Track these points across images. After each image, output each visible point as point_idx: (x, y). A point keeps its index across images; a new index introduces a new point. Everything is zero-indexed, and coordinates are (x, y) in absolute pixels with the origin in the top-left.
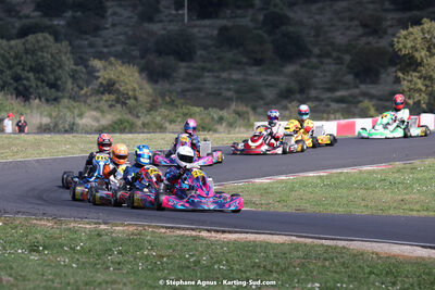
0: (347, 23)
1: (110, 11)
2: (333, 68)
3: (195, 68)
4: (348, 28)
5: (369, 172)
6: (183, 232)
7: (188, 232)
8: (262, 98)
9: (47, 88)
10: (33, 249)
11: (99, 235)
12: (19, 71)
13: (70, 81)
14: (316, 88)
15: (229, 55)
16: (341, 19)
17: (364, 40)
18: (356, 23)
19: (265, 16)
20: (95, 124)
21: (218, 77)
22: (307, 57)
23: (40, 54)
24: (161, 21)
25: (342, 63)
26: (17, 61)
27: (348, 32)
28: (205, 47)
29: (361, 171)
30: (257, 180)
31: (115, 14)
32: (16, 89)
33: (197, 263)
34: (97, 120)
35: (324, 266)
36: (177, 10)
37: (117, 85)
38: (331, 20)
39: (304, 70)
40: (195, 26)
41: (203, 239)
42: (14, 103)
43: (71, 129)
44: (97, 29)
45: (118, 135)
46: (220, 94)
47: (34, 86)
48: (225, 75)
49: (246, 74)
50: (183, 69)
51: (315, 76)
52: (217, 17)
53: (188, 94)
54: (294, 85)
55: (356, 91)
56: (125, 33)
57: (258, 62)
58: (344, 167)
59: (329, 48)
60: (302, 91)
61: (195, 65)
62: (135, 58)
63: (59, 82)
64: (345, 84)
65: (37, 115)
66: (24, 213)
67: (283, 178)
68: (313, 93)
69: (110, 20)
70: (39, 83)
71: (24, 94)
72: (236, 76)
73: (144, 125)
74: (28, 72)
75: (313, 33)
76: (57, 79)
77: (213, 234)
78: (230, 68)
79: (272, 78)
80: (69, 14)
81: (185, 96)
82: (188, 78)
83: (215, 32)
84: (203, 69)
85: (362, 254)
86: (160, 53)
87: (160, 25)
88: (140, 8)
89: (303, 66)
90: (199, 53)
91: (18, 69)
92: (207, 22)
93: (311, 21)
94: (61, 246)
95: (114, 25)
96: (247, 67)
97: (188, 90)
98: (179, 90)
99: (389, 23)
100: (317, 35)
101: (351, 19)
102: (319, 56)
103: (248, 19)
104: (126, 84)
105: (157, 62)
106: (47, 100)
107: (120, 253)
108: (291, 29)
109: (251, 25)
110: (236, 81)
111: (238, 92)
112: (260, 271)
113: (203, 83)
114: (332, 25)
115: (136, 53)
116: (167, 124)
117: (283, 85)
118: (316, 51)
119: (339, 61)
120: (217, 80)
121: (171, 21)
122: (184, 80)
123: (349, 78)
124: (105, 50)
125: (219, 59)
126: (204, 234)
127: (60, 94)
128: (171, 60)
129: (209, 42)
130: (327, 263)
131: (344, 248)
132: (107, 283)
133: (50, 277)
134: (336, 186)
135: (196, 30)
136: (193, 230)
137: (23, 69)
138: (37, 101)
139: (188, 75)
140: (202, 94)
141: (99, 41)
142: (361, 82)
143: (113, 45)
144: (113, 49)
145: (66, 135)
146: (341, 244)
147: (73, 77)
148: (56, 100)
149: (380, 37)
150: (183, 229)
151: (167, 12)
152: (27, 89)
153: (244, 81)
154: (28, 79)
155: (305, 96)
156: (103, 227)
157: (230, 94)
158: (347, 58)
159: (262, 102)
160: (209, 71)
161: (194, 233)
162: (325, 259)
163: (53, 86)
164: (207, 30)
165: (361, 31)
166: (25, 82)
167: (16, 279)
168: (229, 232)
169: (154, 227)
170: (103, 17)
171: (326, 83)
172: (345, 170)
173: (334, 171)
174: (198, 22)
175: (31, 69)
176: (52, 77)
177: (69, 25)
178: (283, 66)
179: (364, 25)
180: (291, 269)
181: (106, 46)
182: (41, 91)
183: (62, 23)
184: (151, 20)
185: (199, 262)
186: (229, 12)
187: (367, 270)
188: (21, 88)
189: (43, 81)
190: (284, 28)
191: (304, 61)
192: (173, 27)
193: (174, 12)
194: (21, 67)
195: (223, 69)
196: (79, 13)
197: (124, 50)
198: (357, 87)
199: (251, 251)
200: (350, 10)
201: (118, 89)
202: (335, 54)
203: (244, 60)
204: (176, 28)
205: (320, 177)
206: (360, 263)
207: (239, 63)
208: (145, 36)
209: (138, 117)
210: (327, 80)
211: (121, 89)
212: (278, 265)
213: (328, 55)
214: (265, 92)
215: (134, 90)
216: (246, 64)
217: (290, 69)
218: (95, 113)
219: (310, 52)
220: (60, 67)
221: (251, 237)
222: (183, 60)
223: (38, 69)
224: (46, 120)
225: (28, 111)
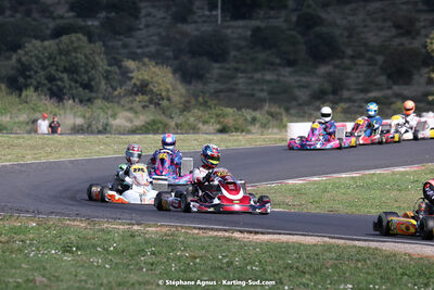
0: (380, 24)
1: (143, 12)
2: (366, 69)
3: (228, 69)
4: (381, 29)
5: (402, 174)
6: (216, 233)
7: (220, 233)
8: (295, 99)
9: (81, 89)
10: (67, 249)
11: (132, 236)
12: (53, 72)
13: (103, 82)
14: (349, 90)
15: (262, 56)
16: (374, 20)
17: (397, 41)
18: (388, 24)
19: (299, 17)
20: (129, 125)
21: (251, 78)
22: (342, 58)
23: (73, 54)
24: (195, 22)
25: (375, 65)
26: (51, 62)
27: (382, 33)
28: (239, 48)
29: (393, 173)
30: (290, 181)
31: (149, 15)
32: (49, 89)
33: (230, 264)
34: (131, 121)
35: (356, 267)
36: (210, 10)
37: (151, 86)
38: (364, 20)
39: (337, 71)
40: (228, 27)
41: (236, 240)
42: (48, 103)
43: (105, 130)
44: (130, 30)
45: (151, 136)
46: (253, 95)
47: (68, 86)
48: (258, 76)
49: (279, 75)
50: (216, 69)
51: (348, 77)
52: (250, 18)
53: (222, 95)
54: (327, 86)
55: (389, 92)
56: (159, 34)
57: (291, 63)
58: (376, 168)
59: (362, 49)
60: (335, 92)
61: (227, 66)
62: (168, 58)
63: (93, 83)
64: (377, 85)
65: (71, 116)
66: (57, 214)
67: (316, 179)
68: (346, 94)
69: (143, 20)
70: (73, 84)
71: (58, 95)
72: (269, 76)
73: (177, 126)
74: (62, 72)
75: (346, 34)
76: (90, 80)
77: (246, 235)
78: (264, 69)
79: (305, 79)
80: (103, 15)
81: (218, 96)
82: (222, 78)
83: (249, 33)
84: (237, 70)
85: (394, 255)
86: (193, 53)
87: (193, 26)
88: (174, 9)
89: (336, 66)
90: (233, 53)
91: (52, 70)
92: (241, 23)
93: (344, 22)
94: (94, 246)
95: (147, 26)
96: (281, 68)
97: (221, 91)
98: (212, 91)
99: (422, 24)
100: (350, 36)
101: (384, 20)
102: (352, 57)
103: (281, 19)
104: (159, 84)
105: (190, 63)
106: (81, 101)
107: (153, 253)
108: (324, 30)
109: (285, 26)
110: (269, 82)
111: (271, 93)
112: (292, 272)
113: (236, 84)
114: (365, 26)
115: (170, 54)
116: (200, 125)
117: (316, 86)
118: (349, 52)
119: (371, 62)
120: (251, 81)
121: (205, 22)
122: (217, 81)
123: (382, 79)
124: (139, 51)
125: (252, 60)
126: (237, 235)
127: (94, 95)
128: (205, 61)
129: (243, 43)
130: (360, 264)
131: (376, 249)
132: (140, 284)
133: (84, 278)
134: (369, 187)
135: (229, 31)
136: (226, 231)
137: (57, 70)
138: (71, 102)
139: (221, 76)
140: (235, 95)
141: (132, 42)
142: (395, 83)
143: (147, 46)
144: (146, 50)
145: (100, 136)
146: (373, 245)
147: (106, 78)
148: (90, 100)
149: (414, 38)
150: (217, 230)
151: (200, 13)
152: (60, 89)
153: (277, 81)
154: (61, 80)
155: (337, 97)
156: (136, 227)
157: (263, 95)
158: (380, 59)
159: (294, 103)
160: (243, 72)
161: (227, 234)
162: (358, 261)
163: (87, 86)
164: (240, 31)
165: (394, 31)
166: (59, 83)
167: (49, 279)
168: (262, 233)
169: (186, 228)
170: (137, 18)
171: (359, 84)
172: (378, 171)
173: (367, 172)
174: (232, 23)
175: (65, 70)
176: (86, 77)
177: (103, 25)
178: (316, 68)
179: (397, 26)
180: (324, 270)
181: (139, 47)
182: (74, 92)
183: (96, 23)
184: (184, 20)
185: (232, 263)
186: (262, 13)
187: (400, 271)
188: (55, 88)
189: (76, 82)
190: (317, 28)
191: (337, 62)
192: (206, 28)
193: (207, 13)
194: (54, 68)
195: (256, 70)
196: (113, 14)
197: (157, 50)
198: (389, 88)
199: (284, 252)
200: (383, 10)
201: (152, 90)
202: (368, 55)
203: (278, 61)
204: (209, 29)
205: (353, 178)
206: (393, 264)
207: (272, 64)
208: (177, 36)
209: (172, 118)
210: (360, 80)
211: (155, 90)
212: (310, 266)
213: (361, 56)
214: (298, 93)
215: (168, 91)
216: (280, 65)
217: (323, 69)
218: (129, 114)
219: (343, 53)
220: (94, 67)
221: (284, 238)
222: (216, 61)
223: (72, 70)
224: (79, 121)
225: (62, 112)
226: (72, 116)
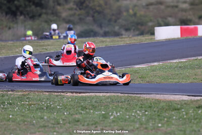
9: (33, 7)
42: (4, 19)
46: (177, 7)
47: (23, 5)
53: (151, 7)
63: (43, 2)
70: (27, 3)
71: (13, 13)
81: (148, 9)
97: (151, 4)
98: (144, 4)
106: (33, 17)
111: (192, 4)
127: (44, 11)
138: (22, 17)
140: (162, 7)
148: (40, 15)
152: (17, 8)
157: (185, 6)
163: (39, 5)
182: (28, 9)
189: (30, 2)
225: (15, 26)
226: (23, 29)
